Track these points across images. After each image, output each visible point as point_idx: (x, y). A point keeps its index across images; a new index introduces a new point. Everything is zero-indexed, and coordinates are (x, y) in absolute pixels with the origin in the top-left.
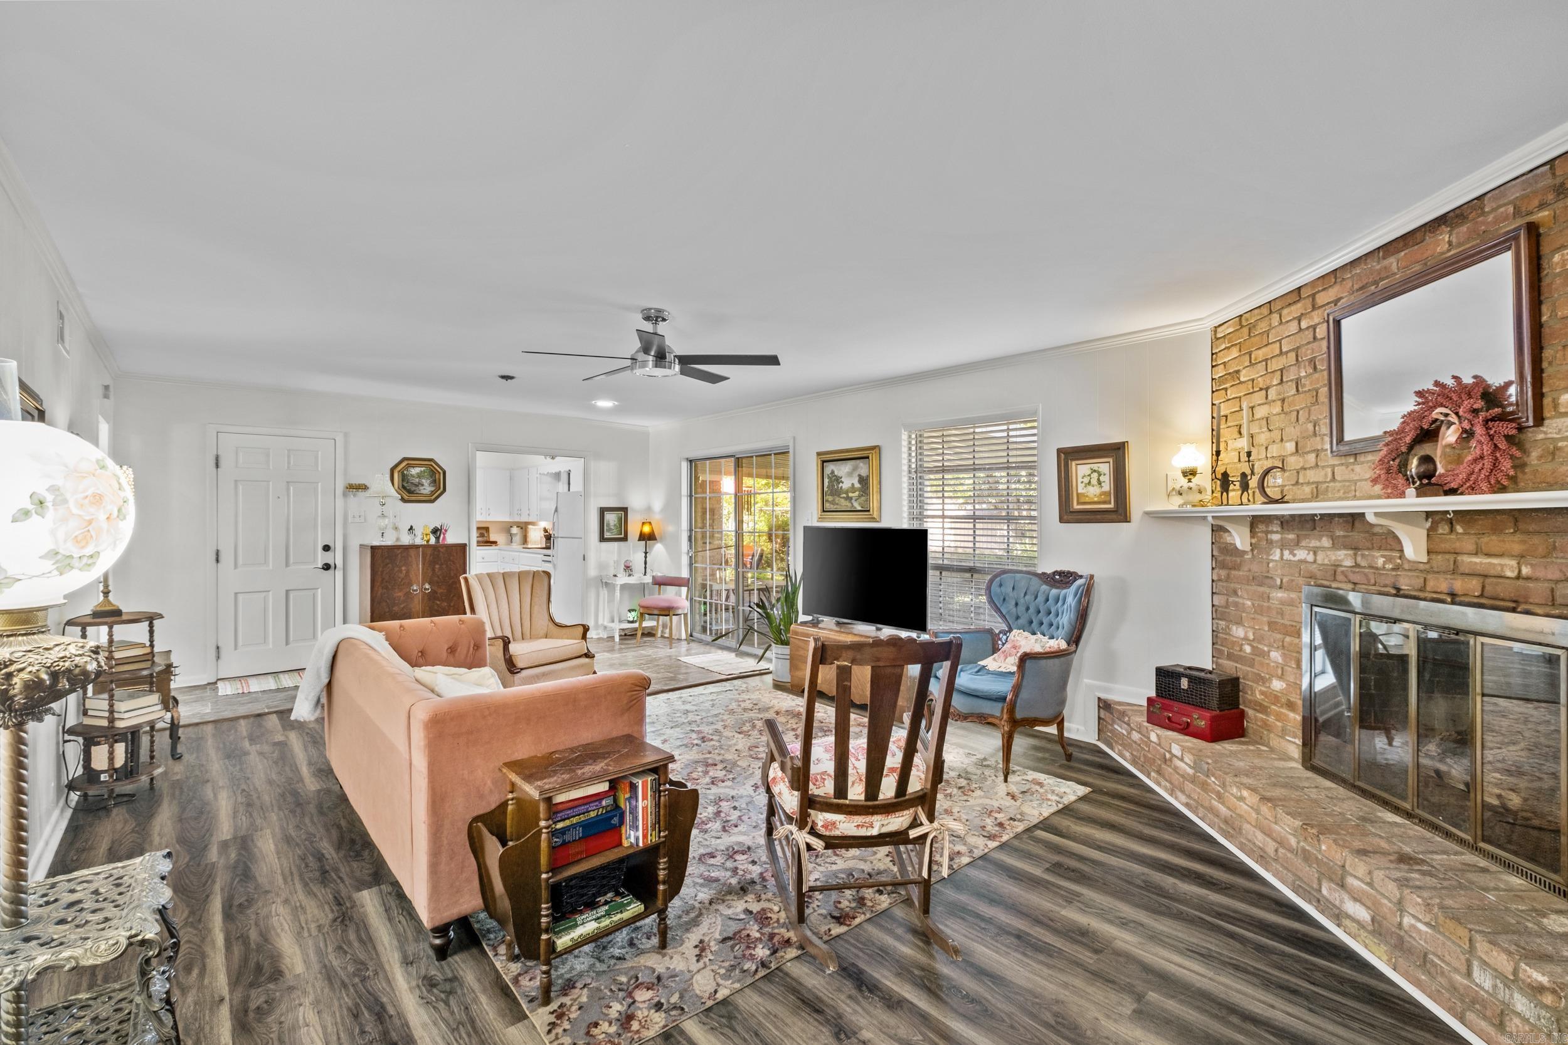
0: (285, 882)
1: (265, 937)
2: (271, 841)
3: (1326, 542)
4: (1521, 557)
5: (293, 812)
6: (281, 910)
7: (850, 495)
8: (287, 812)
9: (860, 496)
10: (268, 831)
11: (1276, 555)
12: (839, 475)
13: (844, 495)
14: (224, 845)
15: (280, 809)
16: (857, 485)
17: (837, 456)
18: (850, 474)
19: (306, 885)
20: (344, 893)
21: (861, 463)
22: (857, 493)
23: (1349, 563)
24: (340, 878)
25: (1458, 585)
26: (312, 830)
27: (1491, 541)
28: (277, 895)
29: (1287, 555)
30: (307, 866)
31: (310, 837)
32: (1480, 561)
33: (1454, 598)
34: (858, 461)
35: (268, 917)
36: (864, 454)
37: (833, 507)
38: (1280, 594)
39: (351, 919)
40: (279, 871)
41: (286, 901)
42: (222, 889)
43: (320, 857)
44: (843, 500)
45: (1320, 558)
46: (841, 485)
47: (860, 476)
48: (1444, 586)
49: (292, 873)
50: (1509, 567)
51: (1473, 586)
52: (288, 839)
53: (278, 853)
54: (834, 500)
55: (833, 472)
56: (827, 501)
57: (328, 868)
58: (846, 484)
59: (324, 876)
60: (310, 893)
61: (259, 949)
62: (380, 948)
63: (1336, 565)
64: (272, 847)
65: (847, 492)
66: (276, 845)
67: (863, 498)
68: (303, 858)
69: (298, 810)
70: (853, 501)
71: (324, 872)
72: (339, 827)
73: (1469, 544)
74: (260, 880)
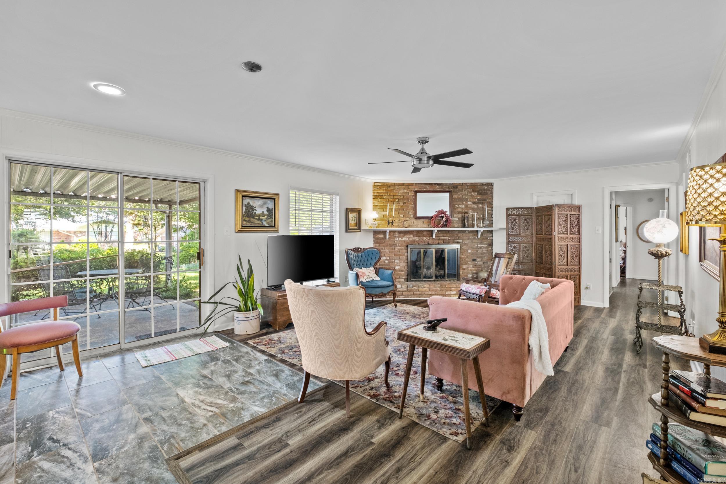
0: (589, 389)
1: (606, 378)
2: (583, 411)
3: (412, 236)
4: (449, 237)
5: (560, 422)
6: (597, 381)
7: (261, 218)
8: (563, 425)
9: (267, 219)
10: (581, 417)
11: (397, 239)
12: (254, 205)
13: (257, 218)
14: (608, 424)
15: (565, 429)
16: (266, 213)
17: (254, 195)
18: (261, 206)
19: (583, 384)
20: (573, 374)
21: (269, 201)
22: (266, 217)
23: (418, 239)
24: (570, 378)
25: (440, 241)
26: (561, 404)
27: (445, 235)
28: (595, 386)
29: (400, 239)
30: (577, 389)
31: (566, 399)
32: (443, 238)
33: (438, 244)
34: (267, 200)
35: (602, 382)
36: (273, 196)
37: (248, 224)
38: (398, 248)
39: (577, 367)
40: (589, 394)
41: (593, 383)
42: (616, 401)
43: (569, 390)
44: (256, 220)
45: (410, 239)
46: (255, 211)
47: (268, 208)
48: (437, 242)
49: (585, 390)
50: (447, 238)
51: (442, 241)
52: (576, 406)
53: (584, 402)
54: (249, 220)
55: (249, 203)
56: (245, 220)
57: (570, 384)
58: (258, 211)
59: (574, 383)
60: (584, 381)
61: (609, 376)
62: (577, 359)
63: (414, 240)
64: (585, 407)
65: (259, 216)
66: (583, 407)
67: (269, 220)
68: (576, 393)
69: (556, 421)
70: (263, 221)
71: (573, 384)
72: (549, 397)
73: (441, 235)
74: (599, 395)
